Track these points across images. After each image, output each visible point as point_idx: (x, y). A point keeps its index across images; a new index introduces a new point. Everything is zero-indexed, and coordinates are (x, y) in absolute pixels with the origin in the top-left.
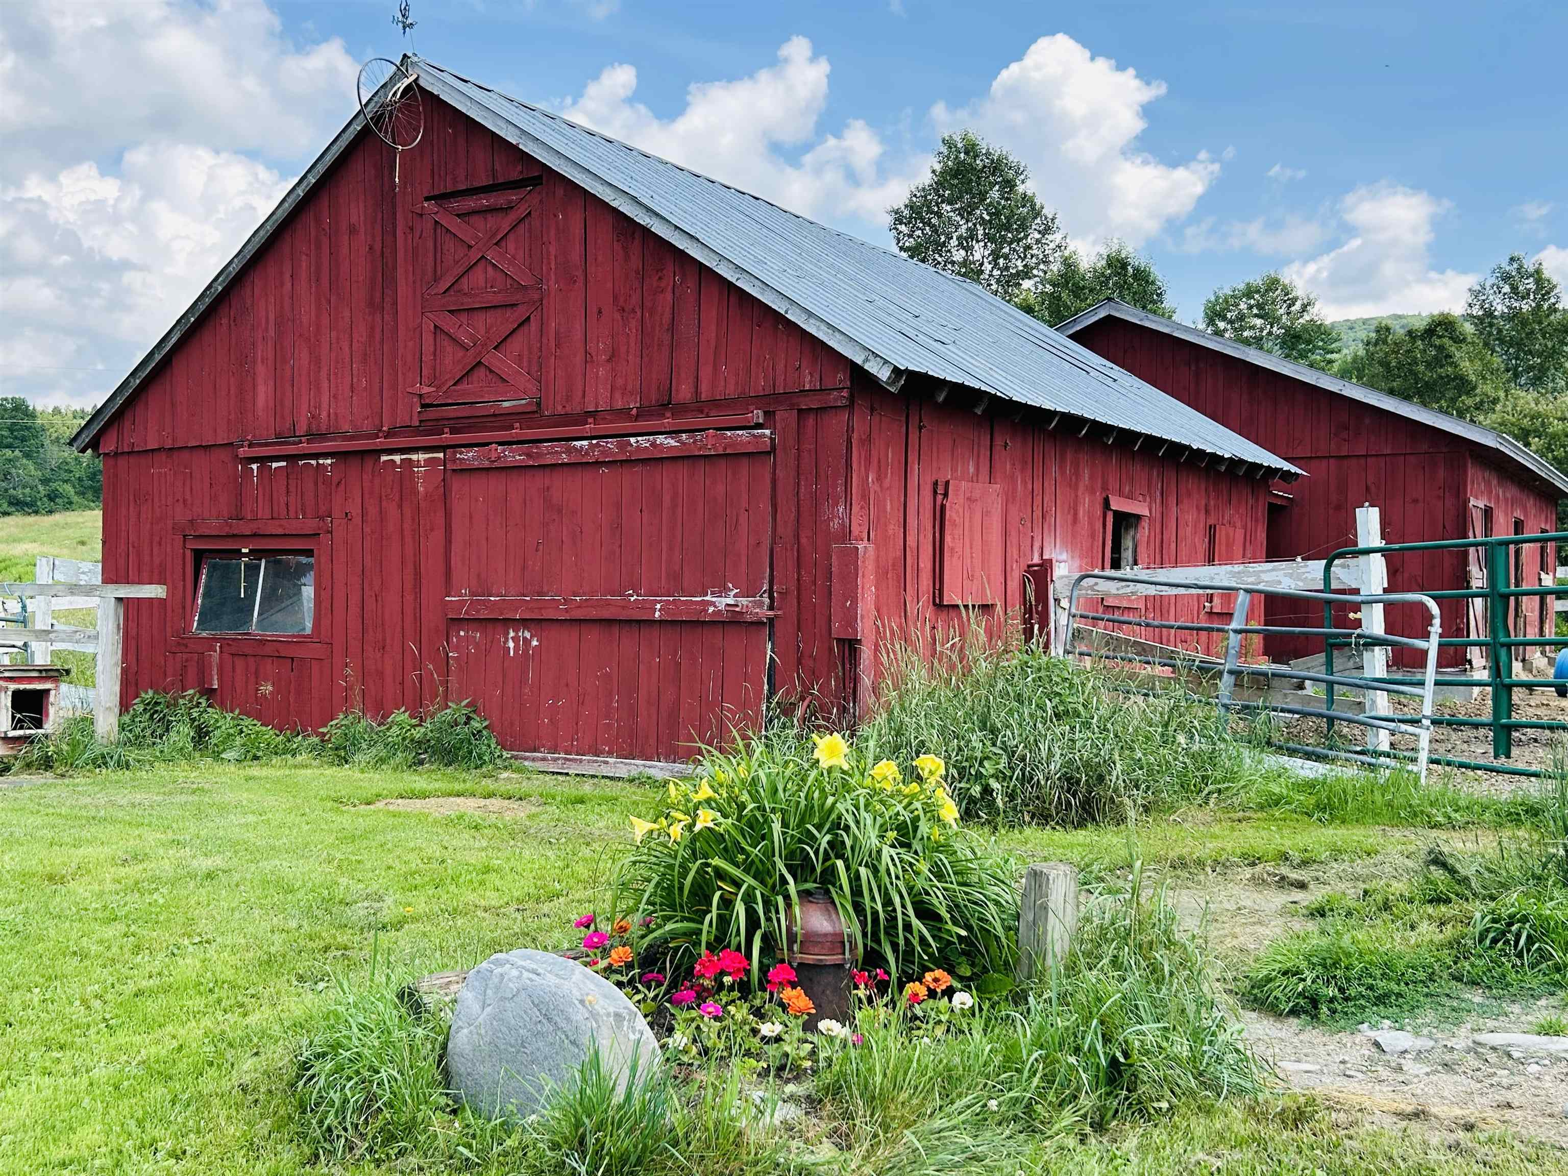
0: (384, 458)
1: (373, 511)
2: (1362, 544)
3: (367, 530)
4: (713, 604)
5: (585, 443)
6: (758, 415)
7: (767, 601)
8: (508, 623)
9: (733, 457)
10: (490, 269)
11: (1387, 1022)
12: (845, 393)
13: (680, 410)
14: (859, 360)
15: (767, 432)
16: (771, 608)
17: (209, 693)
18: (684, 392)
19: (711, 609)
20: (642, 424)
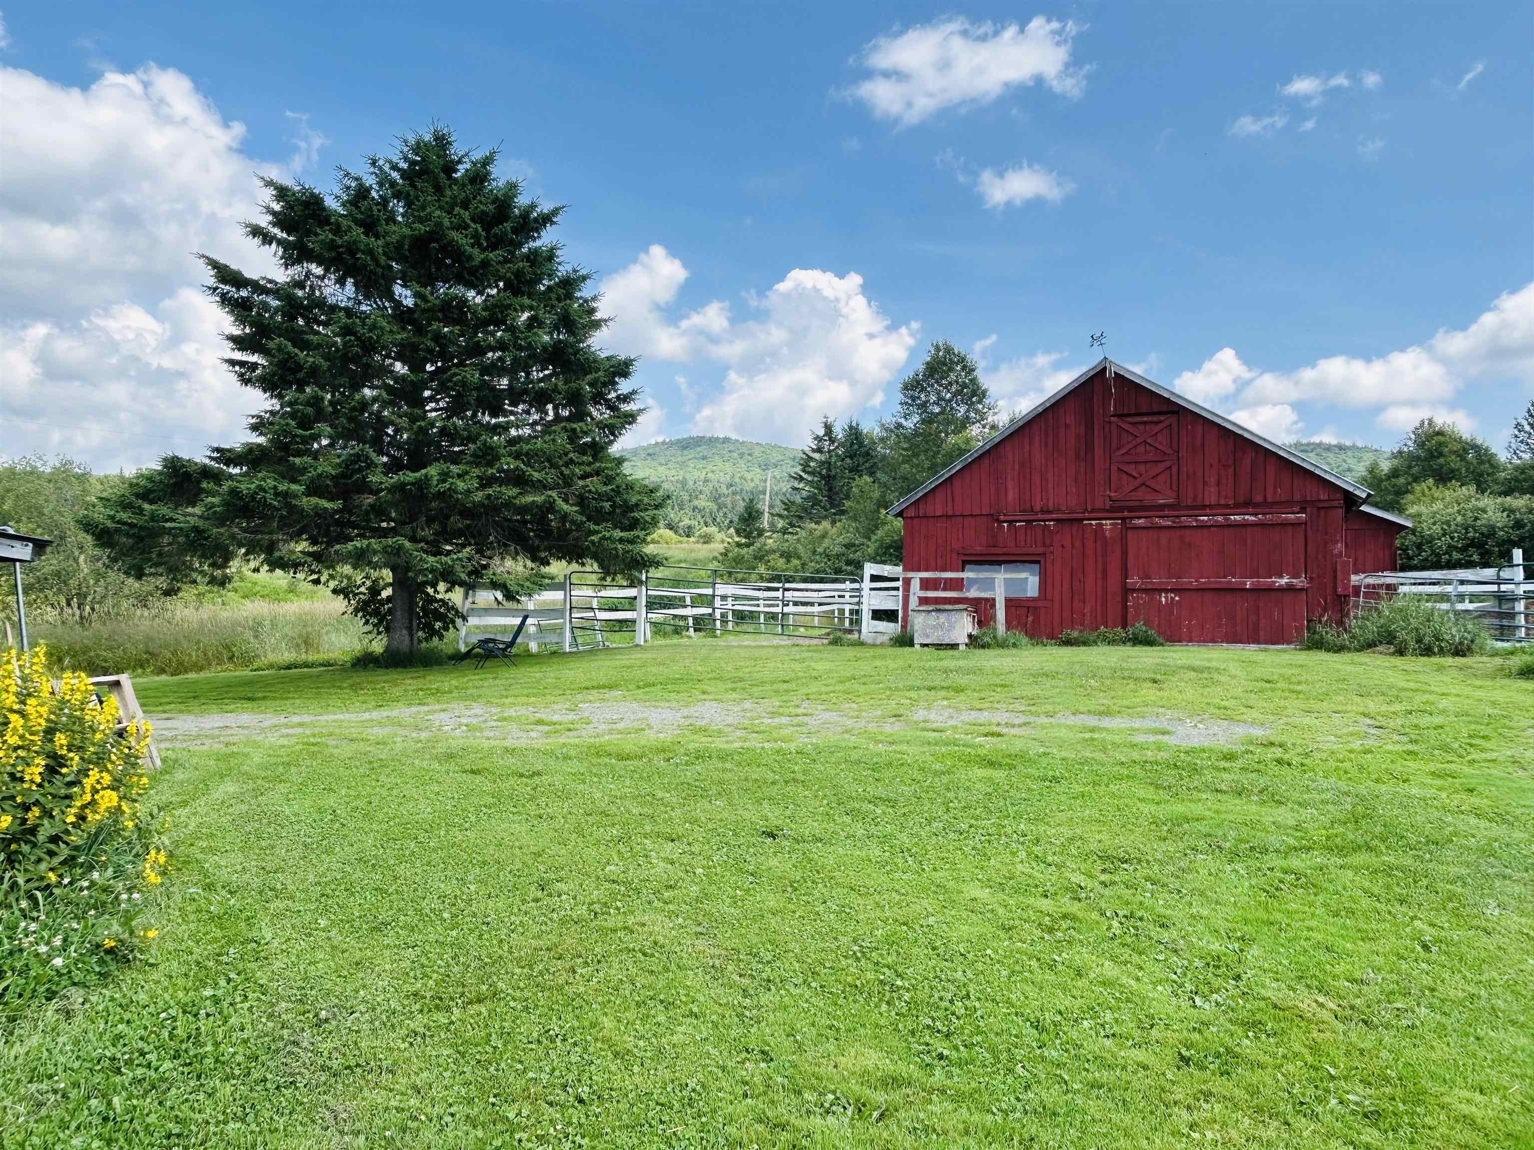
0: (1086, 522)
1: (1078, 544)
2: (1515, 562)
3: (1074, 552)
4: (1278, 582)
5: (1205, 518)
6: (1298, 508)
7: (1304, 581)
8: (1160, 591)
9: (1284, 525)
10: (1148, 446)
12: (1341, 502)
13: (1256, 505)
14: (1351, 489)
15: (1303, 515)
16: (1307, 583)
18: (1258, 498)
19: (1276, 584)
20: (1238, 511)
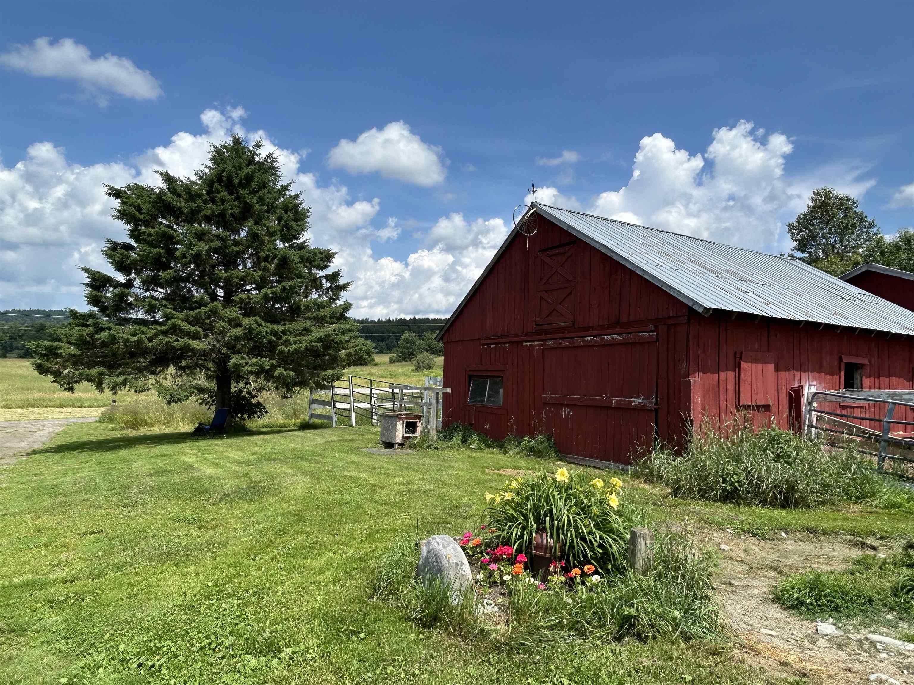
0: (524, 344)
1: (521, 363)
3: (519, 369)
4: (634, 402)
5: (589, 338)
6: (652, 327)
7: (654, 401)
8: (562, 405)
9: (642, 343)
10: (559, 275)
11: (831, 620)
12: (686, 318)
13: (622, 325)
15: (655, 333)
16: (656, 404)
17: (471, 424)
18: (624, 319)
19: (633, 404)
20: (609, 331)
